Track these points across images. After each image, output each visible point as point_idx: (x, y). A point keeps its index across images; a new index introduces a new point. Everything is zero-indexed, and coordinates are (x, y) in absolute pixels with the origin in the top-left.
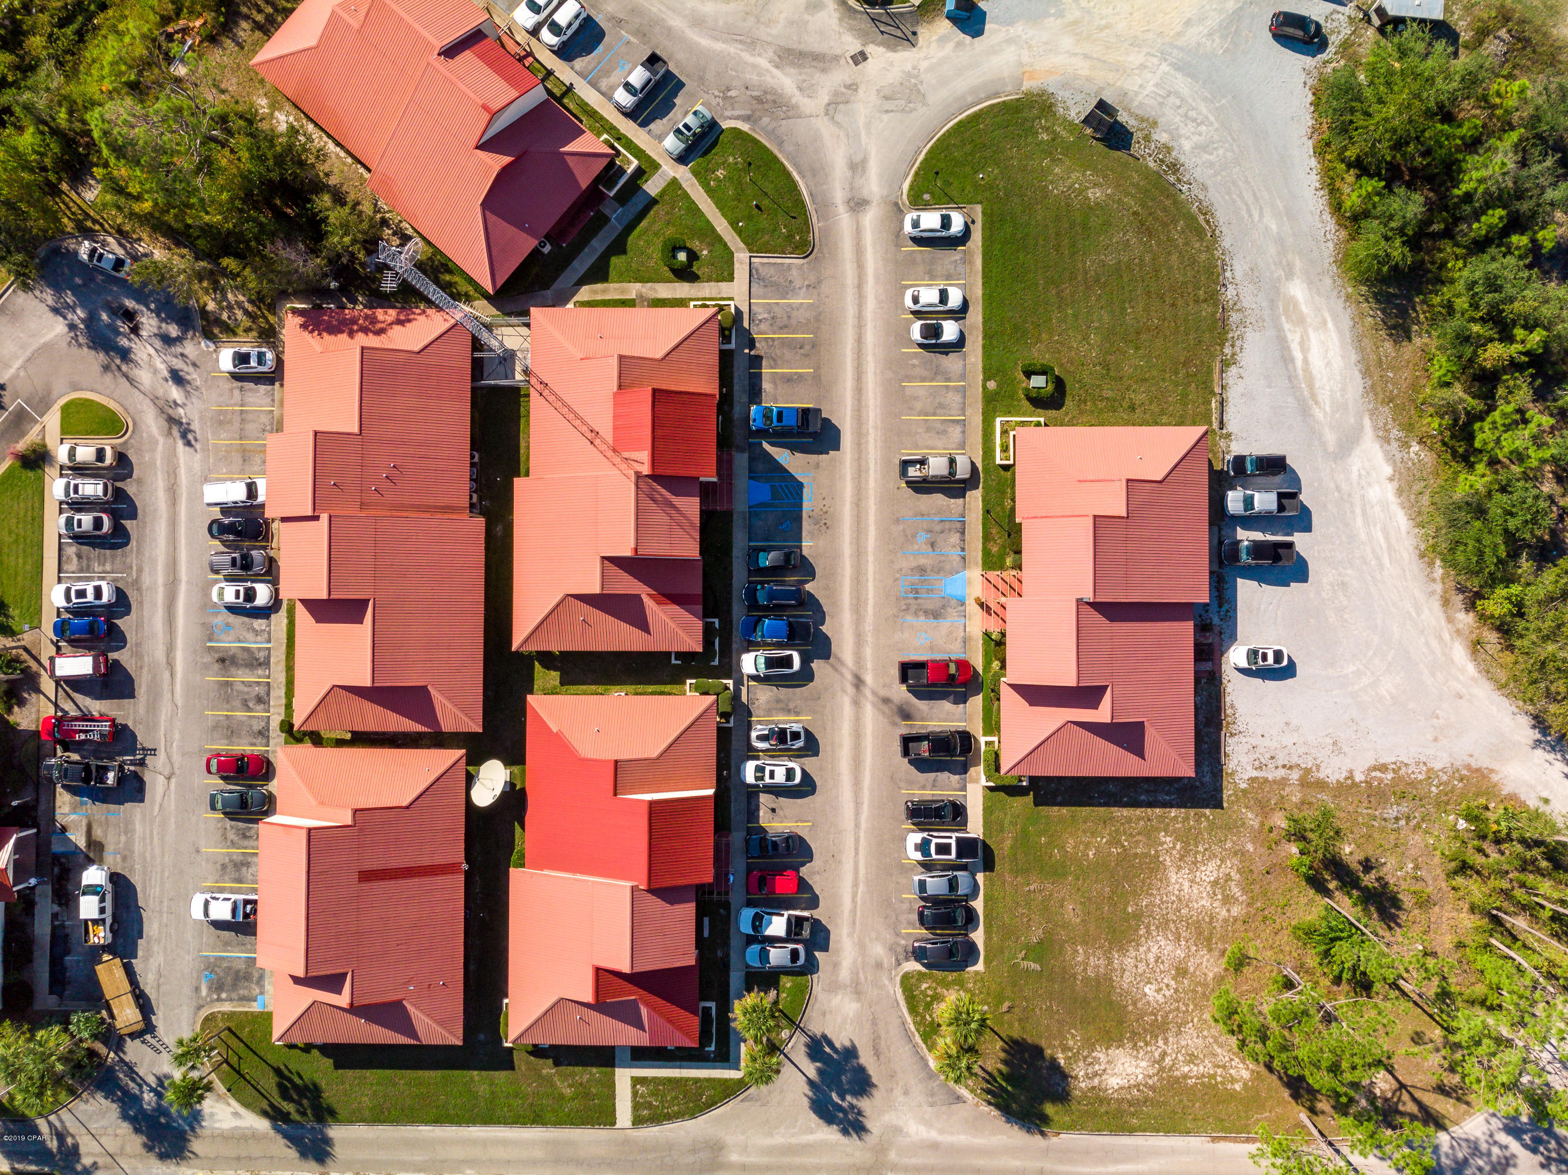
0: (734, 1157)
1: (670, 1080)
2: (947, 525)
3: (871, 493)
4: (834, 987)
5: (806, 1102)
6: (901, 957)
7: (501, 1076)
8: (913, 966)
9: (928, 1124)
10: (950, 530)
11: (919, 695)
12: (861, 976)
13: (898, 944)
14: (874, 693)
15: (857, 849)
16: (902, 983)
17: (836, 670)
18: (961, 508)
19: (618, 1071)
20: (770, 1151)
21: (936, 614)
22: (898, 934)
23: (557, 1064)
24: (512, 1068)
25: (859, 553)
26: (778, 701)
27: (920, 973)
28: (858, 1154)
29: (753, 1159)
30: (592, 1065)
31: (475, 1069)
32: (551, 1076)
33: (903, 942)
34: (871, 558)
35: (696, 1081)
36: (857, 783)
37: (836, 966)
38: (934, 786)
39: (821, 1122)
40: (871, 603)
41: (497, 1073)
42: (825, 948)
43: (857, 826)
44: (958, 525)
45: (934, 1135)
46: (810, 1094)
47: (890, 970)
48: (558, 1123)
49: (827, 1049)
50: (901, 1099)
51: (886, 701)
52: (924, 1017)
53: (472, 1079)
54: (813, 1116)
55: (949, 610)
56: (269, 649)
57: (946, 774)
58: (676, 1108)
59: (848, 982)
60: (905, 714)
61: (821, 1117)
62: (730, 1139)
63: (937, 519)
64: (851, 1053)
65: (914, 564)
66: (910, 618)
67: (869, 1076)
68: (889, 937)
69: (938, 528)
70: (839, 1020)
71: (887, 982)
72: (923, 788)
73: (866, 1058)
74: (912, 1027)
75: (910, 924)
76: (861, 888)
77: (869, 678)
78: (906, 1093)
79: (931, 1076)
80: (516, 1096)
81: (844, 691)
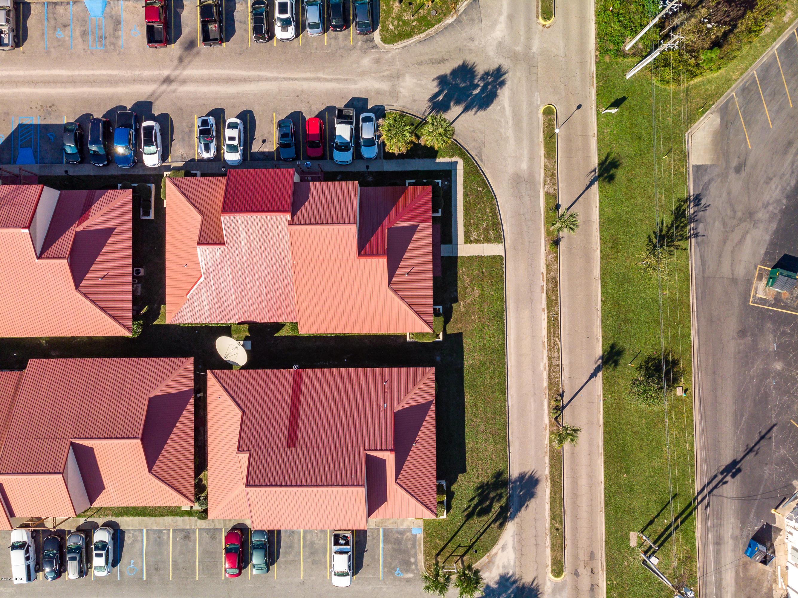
0: (524, 166)
1: (466, 215)
2: (51, 15)
3: (27, 73)
4: (394, 93)
5: (481, 113)
6: (371, 45)
7: (467, 343)
8: (377, 35)
9: (495, 23)
10: (54, 13)
11: (178, 34)
12: (385, 74)
13: (361, 47)
14: (176, 68)
15: (293, 79)
16: (389, 43)
17: (159, 96)
18: (38, 6)
19: (460, 254)
20: (519, 140)
21: (117, 23)
22: (354, 48)
23: (456, 300)
24: (461, 334)
25: (72, 81)
26: (183, 140)
27: (382, 30)
28: (518, 74)
29: (525, 152)
30: (456, 274)
31: (462, 363)
32: (465, 305)
33: (360, 43)
34: (76, 73)
35: (466, 194)
36: (245, 80)
37: (378, 92)
38: (245, 23)
39: (495, 102)
40: (110, 72)
41: (465, 346)
42: (366, 101)
43: (276, 79)
44: (50, 7)
45: (503, 18)
46: (474, 110)
47: (381, 53)
48: (503, 300)
49: (441, 98)
50: (476, 43)
51: (181, 60)
52: (415, 27)
53: (470, 366)
54: (491, 107)
55: (113, 13)
56: (147, 531)
57: (236, 14)
58: (488, 210)
59: (390, 83)
60: (191, 45)
61: (492, 102)
62: (510, 170)
63: (46, 23)
64: (442, 80)
65: (80, 40)
66: (121, 42)
67: (459, 66)
68: (355, 54)
69: (52, 22)
70: (419, 89)
71: (390, 55)
72: (246, 30)
73: (446, 69)
74: (423, 35)
75: (347, 38)
76: (321, 75)
77: (166, 73)
78: (472, 39)
79: (458, 21)
80: (481, 331)
81: (174, 91)
